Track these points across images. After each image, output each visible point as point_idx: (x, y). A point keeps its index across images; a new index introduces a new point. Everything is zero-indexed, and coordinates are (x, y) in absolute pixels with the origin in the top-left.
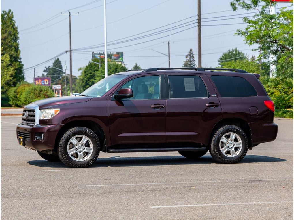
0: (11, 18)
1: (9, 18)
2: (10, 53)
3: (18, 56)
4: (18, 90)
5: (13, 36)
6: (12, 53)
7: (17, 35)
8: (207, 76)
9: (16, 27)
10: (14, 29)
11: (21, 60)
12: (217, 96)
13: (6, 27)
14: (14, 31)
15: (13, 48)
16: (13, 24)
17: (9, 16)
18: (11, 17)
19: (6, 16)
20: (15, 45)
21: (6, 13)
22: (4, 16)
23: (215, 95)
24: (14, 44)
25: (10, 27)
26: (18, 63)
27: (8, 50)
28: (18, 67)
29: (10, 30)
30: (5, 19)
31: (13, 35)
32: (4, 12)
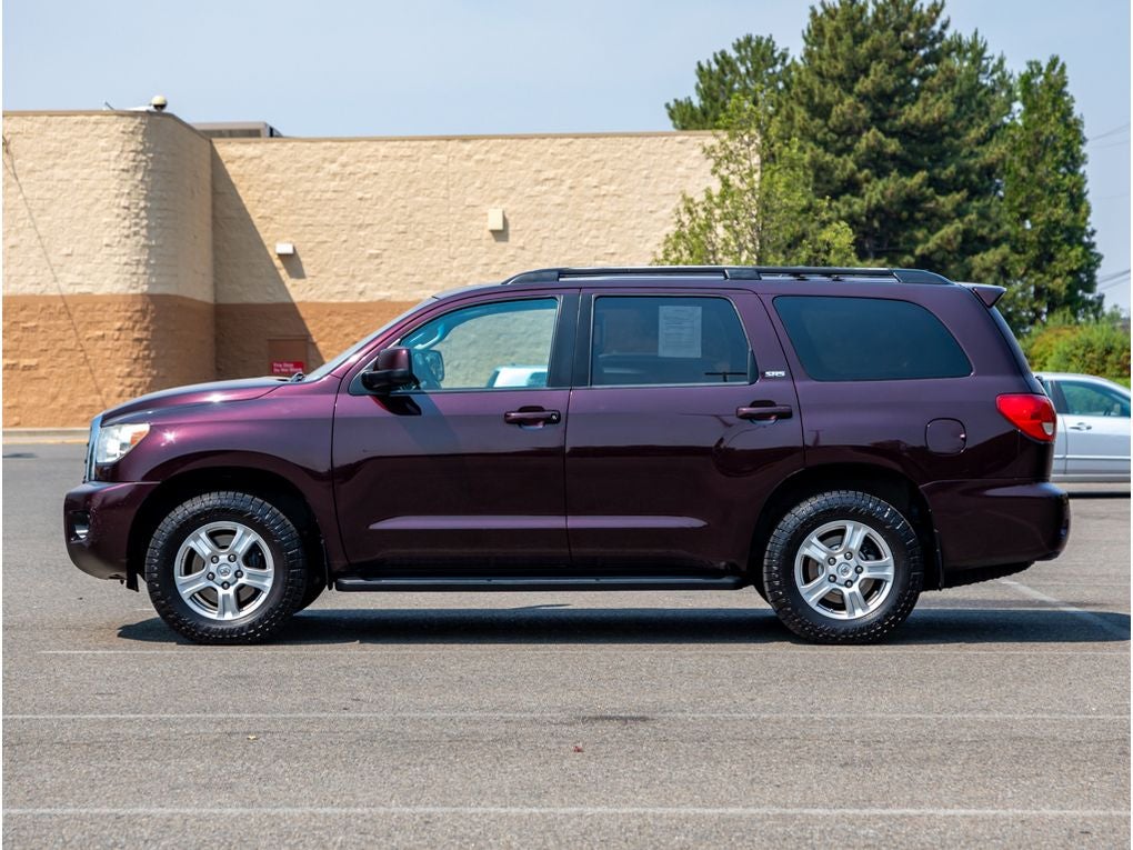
0: (1057, 89)
1: (1051, 86)
2: (1052, 214)
3: (1083, 224)
4: (1035, 348)
5: (1061, 152)
6: (1056, 216)
7: (1081, 147)
8: (761, 296)
9: (1075, 120)
10: (1068, 126)
11: (1094, 239)
12: (791, 376)
13: (1039, 118)
14: (1066, 134)
15: (1064, 195)
16: (1063, 106)
17: (1052, 80)
18: (1056, 80)
19: (1038, 82)
20: (1071, 185)
21: (1041, 69)
22: (1033, 81)
23: (782, 373)
24: (1067, 181)
25: (1053, 120)
26: (1080, 249)
27: (1044, 202)
28: (1079, 264)
29: (1053, 129)
30: (1034, 90)
31: (1063, 147)
32: (1034, 67)
